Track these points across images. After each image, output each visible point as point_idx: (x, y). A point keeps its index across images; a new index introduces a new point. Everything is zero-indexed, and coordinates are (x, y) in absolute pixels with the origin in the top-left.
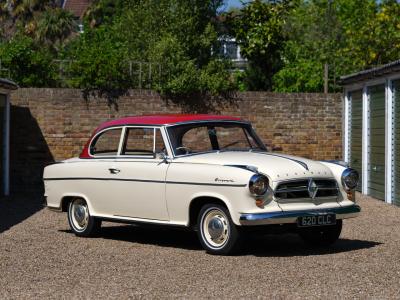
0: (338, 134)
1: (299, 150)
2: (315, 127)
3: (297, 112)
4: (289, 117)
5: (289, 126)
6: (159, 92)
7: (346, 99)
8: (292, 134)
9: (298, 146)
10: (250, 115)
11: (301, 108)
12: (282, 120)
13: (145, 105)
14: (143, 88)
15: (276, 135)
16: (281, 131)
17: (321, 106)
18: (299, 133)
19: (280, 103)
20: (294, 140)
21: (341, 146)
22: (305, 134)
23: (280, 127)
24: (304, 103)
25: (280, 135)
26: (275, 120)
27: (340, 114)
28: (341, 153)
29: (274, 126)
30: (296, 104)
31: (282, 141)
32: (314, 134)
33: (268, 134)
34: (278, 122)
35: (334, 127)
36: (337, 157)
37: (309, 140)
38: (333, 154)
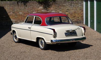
0: (82, 11)
1: (72, 15)
2: (76, 9)
3: (72, 5)
4: (70, 7)
5: (70, 9)
7: (84, 2)
8: (71, 11)
9: (72, 14)
10: (60, 7)
11: (73, 4)
12: (68, 8)
13: (33, 5)
14: (33, 0)
15: (66, 11)
16: (68, 10)
17: (78, 4)
19: (67, 4)
21: (83, 14)
22: (74, 11)
23: (68, 9)
25: (67, 11)
26: (66, 8)
27: (82, 6)
29: (66, 9)
30: (71, 3)
31: (68, 13)
32: (76, 11)
33: (65, 11)
34: (67, 8)
35: (81, 9)
36: (82, 17)
37: (75, 13)
38: (81, 16)
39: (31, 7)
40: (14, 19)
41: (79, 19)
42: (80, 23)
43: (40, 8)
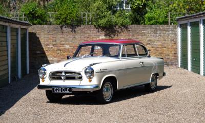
0: (175, 43)
1: (158, 50)
2: (165, 40)
3: (157, 34)
4: (153, 36)
5: (153, 40)
6: (95, 26)
8: (155, 43)
9: (157, 49)
10: (136, 36)
11: (158, 32)
12: (150, 37)
13: (89, 32)
14: (88, 24)
15: (147, 44)
16: (150, 42)
17: (168, 31)
18: (158, 43)
19: (149, 30)
20: (156, 46)
21: (177, 49)
22: (160, 43)
23: (149, 41)
24: (160, 30)
25: (149, 44)
26: (147, 37)
27: (176, 34)
28: (176, 52)
29: (147, 40)
30: (156, 30)
31: (150, 47)
32: (164, 43)
34: (148, 38)
35: (173, 40)
36: (175, 53)
37: (162, 46)
38: (173, 52)
39: (86, 35)
40: (55, 57)
41: (169, 58)
42: (172, 64)
43: (100, 37)
